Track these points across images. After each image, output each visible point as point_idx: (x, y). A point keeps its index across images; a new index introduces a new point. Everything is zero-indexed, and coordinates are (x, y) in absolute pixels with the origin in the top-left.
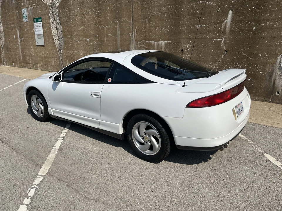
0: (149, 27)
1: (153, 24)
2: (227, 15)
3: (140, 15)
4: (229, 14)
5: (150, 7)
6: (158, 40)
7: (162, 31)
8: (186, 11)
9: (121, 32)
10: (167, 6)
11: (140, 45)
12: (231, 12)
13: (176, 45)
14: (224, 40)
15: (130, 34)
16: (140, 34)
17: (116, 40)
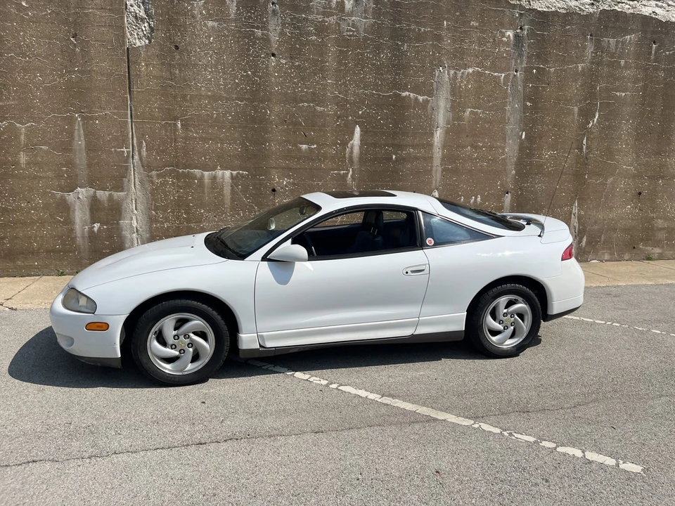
0: (186, 138)
1: (197, 133)
2: (352, 133)
3: (155, 108)
4: (356, 132)
5: (186, 96)
6: (214, 169)
7: (222, 149)
8: (277, 115)
9: (88, 144)
10: (233, 100)
11: (158, 179)
12: (358, 129)
13: (260, 180)
14: (351, 173)
15: (124, 149)
16: (157, 153)
17: (70, 164)
